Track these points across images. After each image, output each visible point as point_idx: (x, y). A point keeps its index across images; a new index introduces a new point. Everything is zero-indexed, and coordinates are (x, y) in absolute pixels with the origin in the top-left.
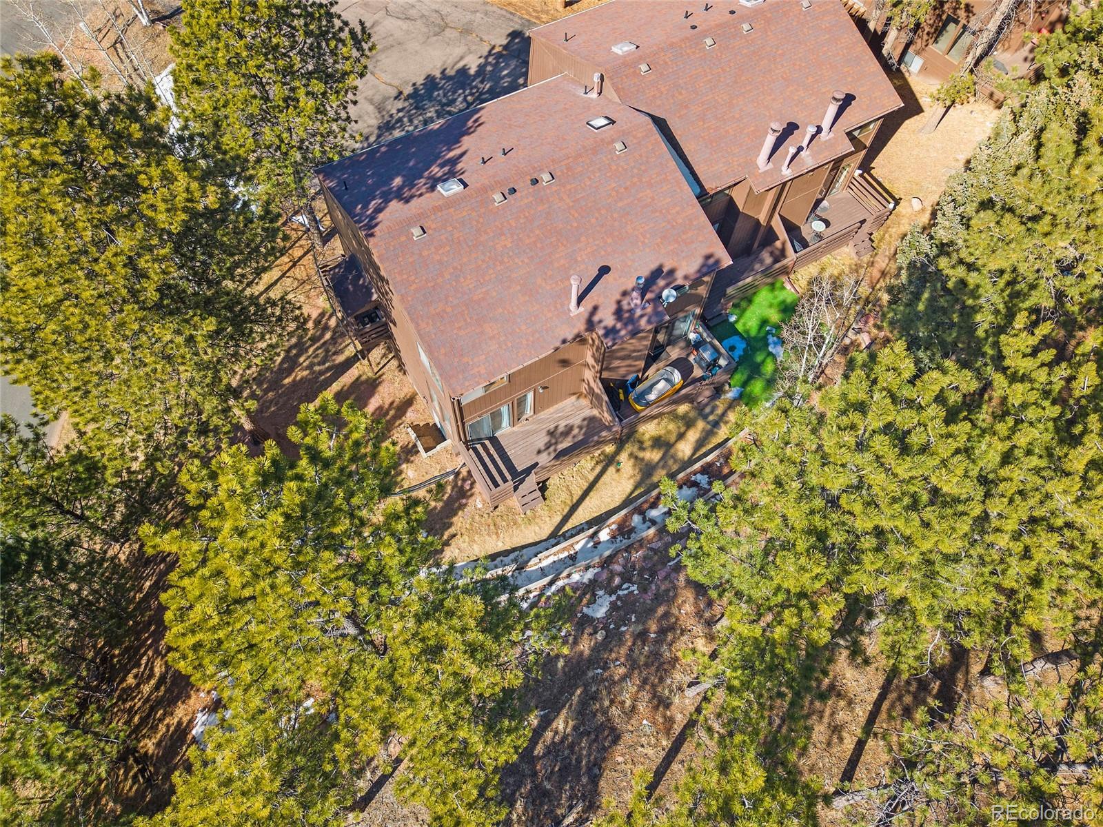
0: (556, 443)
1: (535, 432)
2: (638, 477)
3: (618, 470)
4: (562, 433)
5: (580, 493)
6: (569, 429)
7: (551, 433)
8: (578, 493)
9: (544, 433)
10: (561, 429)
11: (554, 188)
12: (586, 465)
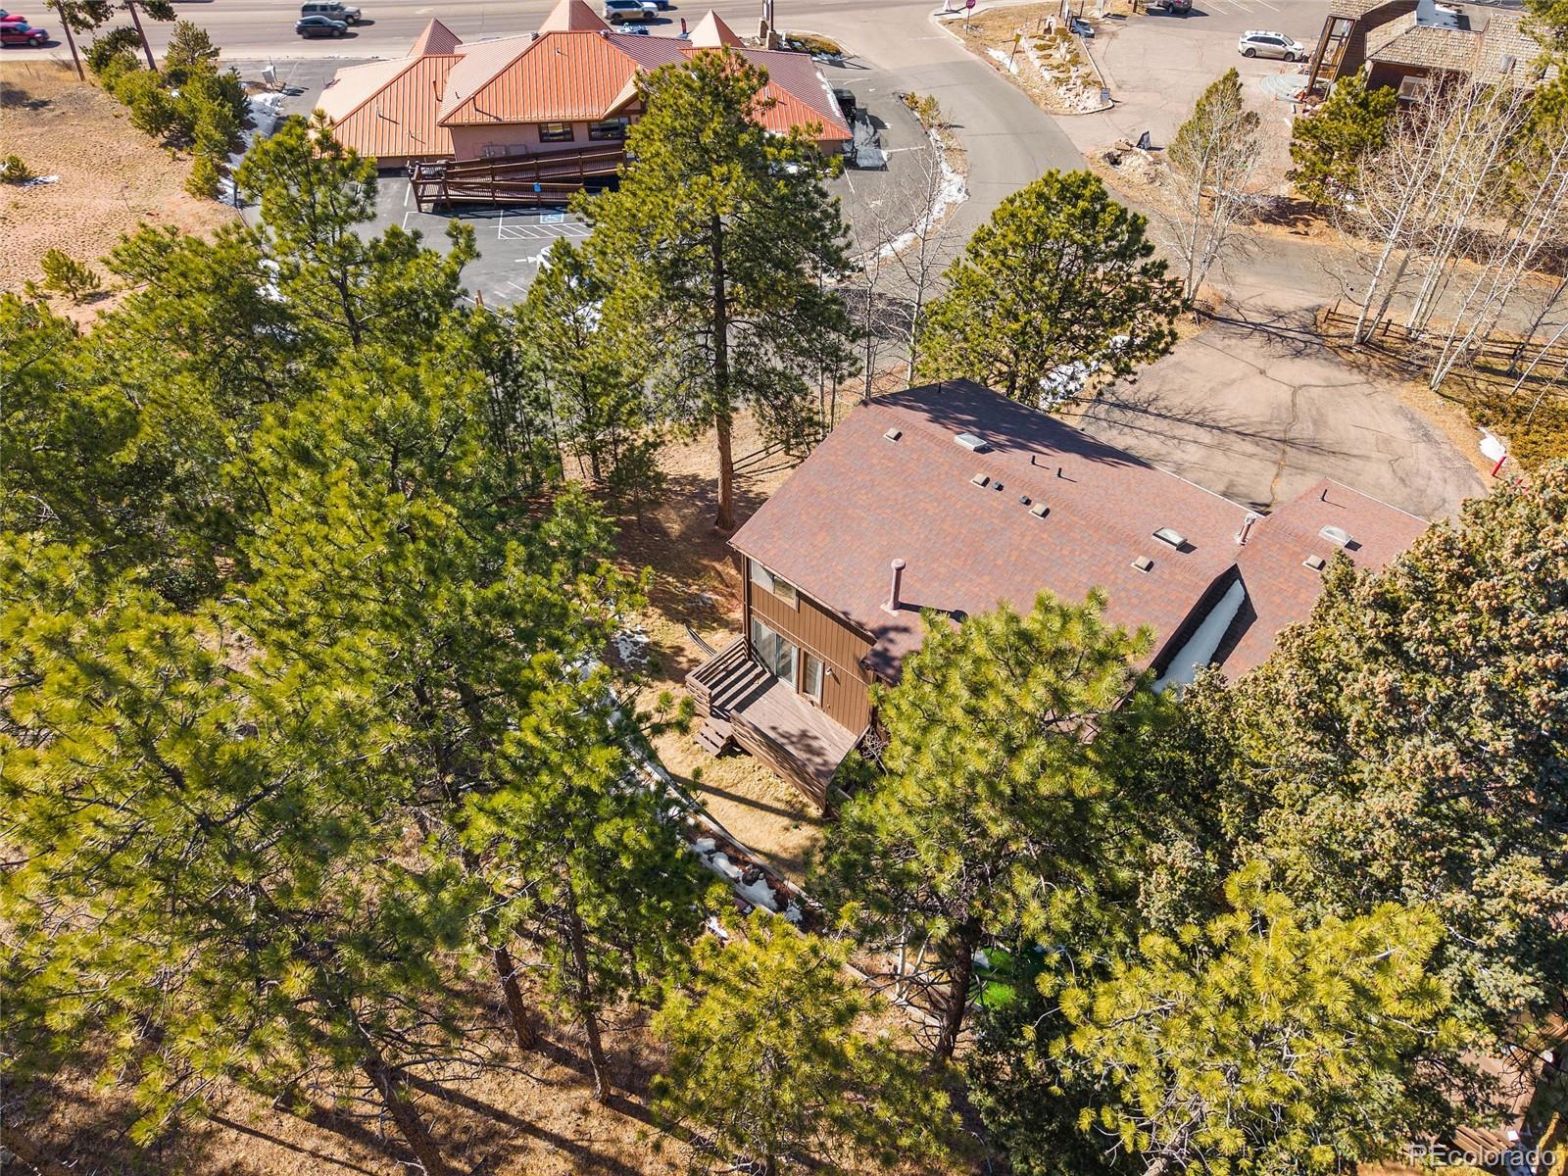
0: (792, 743)
1: (800, 718)
2: (784, 855)
3: (787, 829)
4: (809, 746)
5: (740, 794)
6: (819, 753)
7: (804, 735)
8: (740, 792)
9: (803, 727)
10: (815, 744)
11: (1032, 523)
12: (783, 790)
